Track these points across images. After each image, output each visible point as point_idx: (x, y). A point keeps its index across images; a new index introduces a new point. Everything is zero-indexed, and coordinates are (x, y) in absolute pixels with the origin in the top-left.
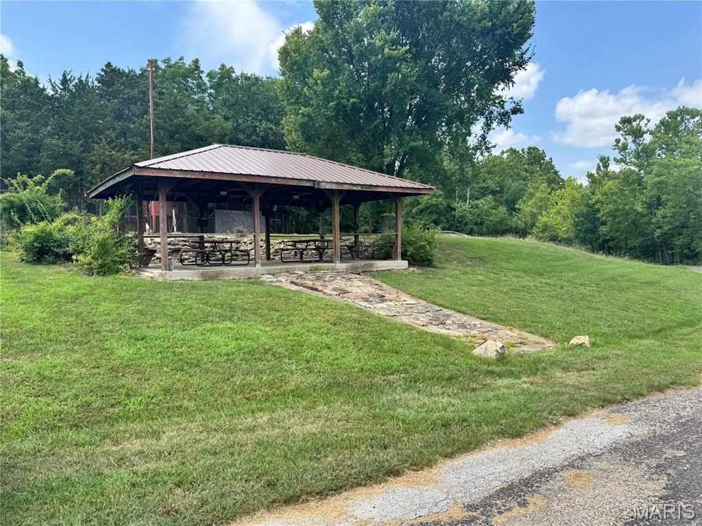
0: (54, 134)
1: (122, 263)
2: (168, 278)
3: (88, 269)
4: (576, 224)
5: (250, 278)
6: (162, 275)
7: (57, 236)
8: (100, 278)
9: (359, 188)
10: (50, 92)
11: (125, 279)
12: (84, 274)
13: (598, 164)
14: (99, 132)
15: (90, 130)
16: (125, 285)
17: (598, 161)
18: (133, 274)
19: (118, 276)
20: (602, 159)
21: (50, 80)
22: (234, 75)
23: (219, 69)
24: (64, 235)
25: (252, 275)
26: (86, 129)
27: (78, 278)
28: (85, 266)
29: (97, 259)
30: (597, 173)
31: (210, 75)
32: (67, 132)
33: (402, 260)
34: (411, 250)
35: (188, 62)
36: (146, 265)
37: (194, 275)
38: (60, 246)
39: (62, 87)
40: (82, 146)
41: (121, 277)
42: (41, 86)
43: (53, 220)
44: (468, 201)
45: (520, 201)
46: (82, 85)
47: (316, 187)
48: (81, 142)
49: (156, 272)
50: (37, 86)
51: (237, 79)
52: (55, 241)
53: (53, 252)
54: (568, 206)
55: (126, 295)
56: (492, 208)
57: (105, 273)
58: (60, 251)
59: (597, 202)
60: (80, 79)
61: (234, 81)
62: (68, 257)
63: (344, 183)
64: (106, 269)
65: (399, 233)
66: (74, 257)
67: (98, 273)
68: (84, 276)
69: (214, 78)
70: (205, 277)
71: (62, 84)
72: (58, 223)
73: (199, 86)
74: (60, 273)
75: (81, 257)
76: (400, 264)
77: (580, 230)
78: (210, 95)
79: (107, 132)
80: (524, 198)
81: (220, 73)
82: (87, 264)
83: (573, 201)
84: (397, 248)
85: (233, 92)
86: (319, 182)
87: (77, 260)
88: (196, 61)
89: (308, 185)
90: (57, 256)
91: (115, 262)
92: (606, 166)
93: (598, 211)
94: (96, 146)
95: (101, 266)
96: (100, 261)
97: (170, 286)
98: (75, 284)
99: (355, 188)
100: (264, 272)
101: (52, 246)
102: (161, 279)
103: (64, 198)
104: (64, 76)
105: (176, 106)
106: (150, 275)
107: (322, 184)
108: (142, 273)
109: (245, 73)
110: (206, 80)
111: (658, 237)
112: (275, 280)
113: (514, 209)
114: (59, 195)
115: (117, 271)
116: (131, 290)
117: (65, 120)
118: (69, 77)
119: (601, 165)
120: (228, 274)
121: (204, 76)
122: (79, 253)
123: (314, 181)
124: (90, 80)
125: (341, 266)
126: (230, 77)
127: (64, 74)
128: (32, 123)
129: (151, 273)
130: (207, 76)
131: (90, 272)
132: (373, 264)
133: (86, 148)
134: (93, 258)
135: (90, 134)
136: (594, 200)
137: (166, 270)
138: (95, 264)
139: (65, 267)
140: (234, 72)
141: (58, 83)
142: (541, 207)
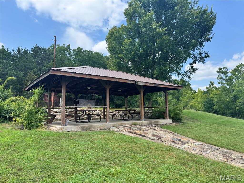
0: (13, 69)
1: (40, 122)
2: (64, 130)
3: (21, 125)
4: (204, 105)
5: (105, 129)
6: (61, 129)
7: (6, 108)
8: (27, 131)
9: (154, 85)
10: (12, 54)
11: (42, 132)
12: (19, 128)
13: (210, 84)
14: (31, 69)
15: (27, 68)
16: (42, 135)
17: (210, 83)
18: (46, 128)
19: (37, 130)
20: (211, 82)
21: (13, 50)
22: (82, 51)
23: (77, 48)
24: (10, 107)
25: (106, 128)
26: (26, 68)
27: (15, 131)
28: (20, 124)
29: (26, 120)
30: (210, 87)
31: (74, 50)
32: (18, 69)
33: (169, 119)
34: (172, 115)
35: (66, 46)
36: (51, 122)
37: (77, 128)
38: (7, 113)
39: (17, 52)
40: (23, 74)
41: (39, 130)
42: (9, 52)
43: (5, 100)
44: (163, 97)
45: (181, 97)
46: (25, 52)
47: (136, 84)
48: (23, 72)
49: (58, 127)
50: (8, 52)
51: (84, 51)
52: (5, 111)
53: (3, 116)
54: (200, 99)
55: (43, 143)
56: (172, 99)
57: (30, 128)
58: (7, 116)
59: (211, 97)
60: (25, 50)
61: (83, 52)
62: (11, 119)
63: (148, 83)
64: (31, 126)
65: (167, 107)
66: (14, 119)
67: (27, 128)
68: (18, 130)
69: (75, 52)
70: (84, 129)
71: (18, 51)
72: (7, 101)
73: (69, 54)
74: (5, 128)
75: (18, 119)
76: (169, 121)
77: (206, 107)
78: (73, 58)
79: (34, 69)
80: (182, 96)
81: (77, 50)
82: (21, 123)
83: (202, 97)
84: (166, 113)
85: (82, 56)
86: (138, 82)
87: (15, 121)
88: (69, 46)
89: (133, 83)
90: (6, 118)
91: (36, 122)
92: (213, 85)
93: (213, 100)
94: (29, 74)
95: (29, 124)
96: (28, 121)
97: (67, 136)
98: (12, 136)
99: (152, 85)
100: (111, 126)
101: (3, 113)
102: (61, 131)
103: (12, 91)
104: (19, 49)
105: (61, 60)
106: (55, 129)
107: (139, 83)
108: (50, 127)
109: (87, 50)
110: (72, 52)
111: (238, 110)
112: (119, 130)
113: (179, 100)
114: (10, 89)
115: (37, 127)
116: (46, 139)
117: (17, 64)
118: (20, 49)
119: (211, 84)
120: (94, 127)
121: (71, 51)
122: (17, 116)
123: (135, 81)
124: (29, 51)
125: (145, 122)
126: (81, 51)
127: (19, 48)
128: (4, 65)
129: (55, 127)
130: (73, 51)
131: (22, 127)
132: (158, 121)
133: (25, 75)
134: (24, 119)
135: (27, 70)
136: (210, 97)
137: (63, 126)
138: (25, 123)
139: (9, 124)
140: (82, 50)
141: (16, 51)
142: (189, 99)
